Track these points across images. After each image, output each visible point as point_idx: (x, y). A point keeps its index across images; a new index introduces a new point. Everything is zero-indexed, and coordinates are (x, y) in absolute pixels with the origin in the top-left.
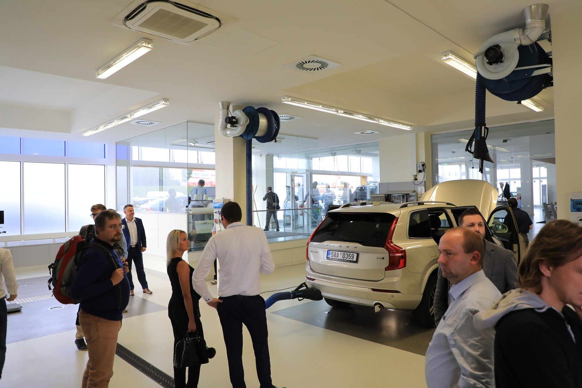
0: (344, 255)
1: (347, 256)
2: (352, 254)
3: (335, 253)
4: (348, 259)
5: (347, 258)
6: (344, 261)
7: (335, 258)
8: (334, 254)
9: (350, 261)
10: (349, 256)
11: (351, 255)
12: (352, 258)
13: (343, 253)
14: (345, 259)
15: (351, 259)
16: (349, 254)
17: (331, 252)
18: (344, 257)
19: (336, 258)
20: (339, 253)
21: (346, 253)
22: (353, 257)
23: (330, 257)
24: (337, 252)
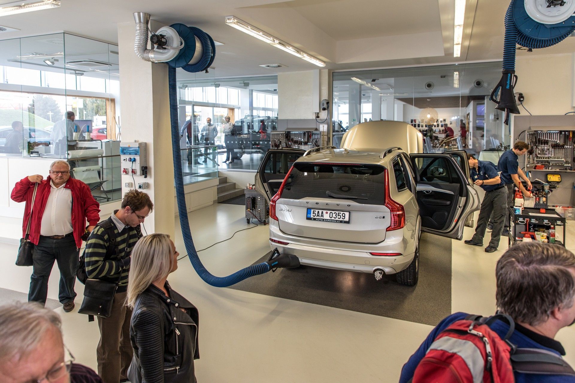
0: (331, 214)
1: (336, 215)
2: (342, 213)
3: (318, 212)
4: (337, 219)
5: (335, 217)
6: (331, 221)
7: (318, 217)
8: (316, 213)
9: (341, 222)
10: (338, 215)
11: (341, 215)
12: (344, 218)
13: (329, 212)
14: (333, 218)
15: (341, 219)
16: (338, 213)
17: (312, 210)
18: (331, 217)
19: (320, 218)
20: (324, 212)
21: (333, 212)
22: (344, 216)
23: (312, 217)
24: (320, 211)
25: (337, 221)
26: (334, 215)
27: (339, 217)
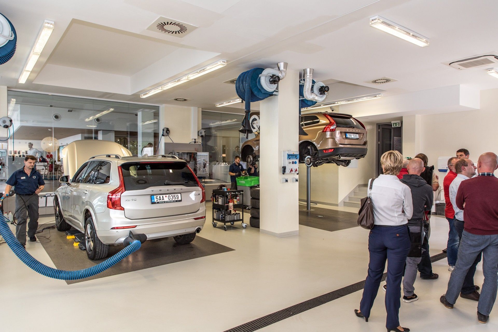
0: (169, 197)
1: (172, 197)
2: (176, 195)
4: (174, 200)
5: (172, 199)
6: (170, 202)
7: (160, 201)
8: (158, 198)
9: (177, 201)
10: (174, 197)
11: (176, 196)
12: (178, 198)
13: (167, 195)
14: (171, 200)
15: (176, 199)
16: (174, 195)
17: (155, 196)
18: (169, 199)
19: (162, 201)
20: (164, 196)
21: (170, 195)
22: (178, 197)
23: (156, 201)
24: (161, 196)
25: (174, 201)
26: (171, 198)
27: (175, 198)
